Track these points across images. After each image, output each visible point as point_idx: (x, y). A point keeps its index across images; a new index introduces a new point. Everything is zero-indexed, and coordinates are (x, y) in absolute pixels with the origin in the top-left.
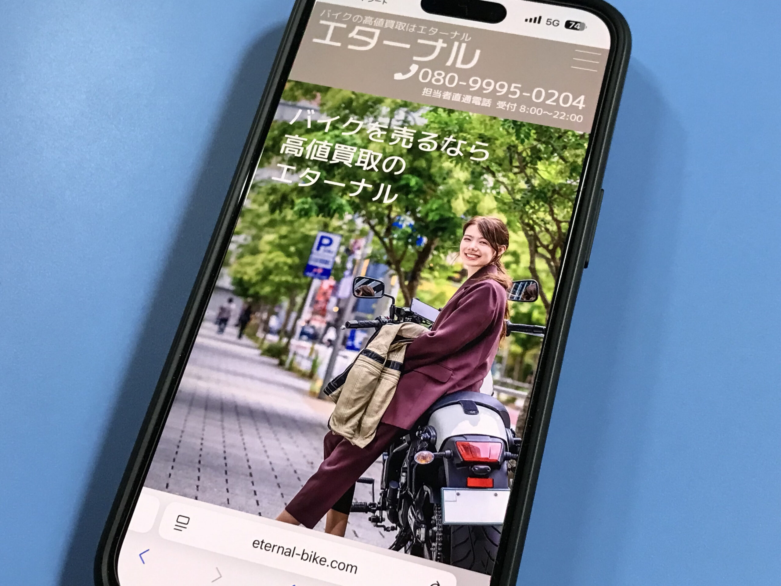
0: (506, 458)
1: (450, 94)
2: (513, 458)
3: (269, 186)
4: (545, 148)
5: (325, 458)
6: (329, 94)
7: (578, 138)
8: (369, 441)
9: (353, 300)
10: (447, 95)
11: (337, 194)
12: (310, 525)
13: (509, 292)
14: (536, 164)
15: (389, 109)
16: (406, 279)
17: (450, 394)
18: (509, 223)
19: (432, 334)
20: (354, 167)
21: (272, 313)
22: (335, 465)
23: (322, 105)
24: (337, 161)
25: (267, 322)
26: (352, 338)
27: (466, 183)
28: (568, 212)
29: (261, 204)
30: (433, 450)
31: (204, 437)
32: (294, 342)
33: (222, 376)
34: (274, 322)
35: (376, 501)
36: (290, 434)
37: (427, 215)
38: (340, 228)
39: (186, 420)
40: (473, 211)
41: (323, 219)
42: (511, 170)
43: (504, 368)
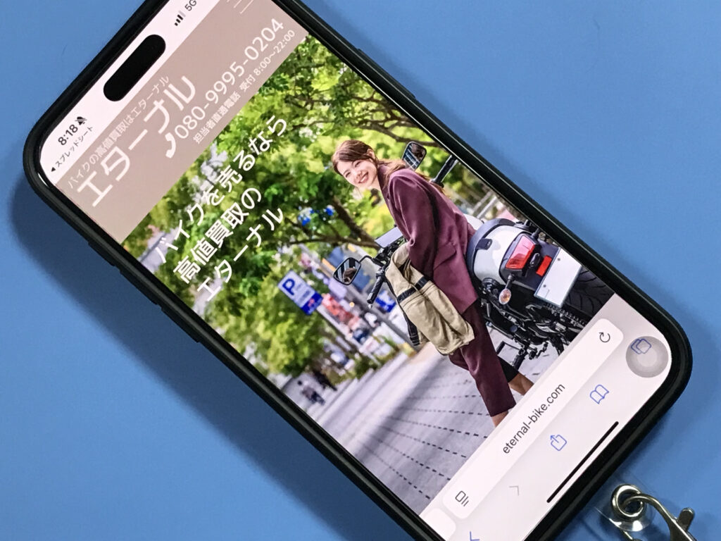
0: (536, 238)
1: (210, 121)
2: (538, 233)
3: (214, 306)
4: (302, 74)
5: (468, 369)
6: (154, 217)
7: (308, 44)
8: (471, 331)
9: (351, 288)
10: (211, 124)
11: (252, 256)
12: (512, 403)
13: (408, 167)
14: (313, 88)
15: (197, 177)
16: (356, 239)
17: (466, 253)
18: (351, 136)
19: (412, 242)
20: (233, 230)
21: (328, 356)
22: (476, 365)
23: (162, 228)
24: (221, 241)
25: (334, 363)
26: (383, 303)
27: (298, 150)
28: (367, 87)
29: (227, 321)
30: (503, 287)
31: (403, 453)
32: (362, 349)
33: (361, 417)
34: (337, 358)
35: (520, 348)
36: (435, 387)
37: (309, 195)
38: (283, 268)
39: (382, 461)
40: (326, 158)
41: (268, 277)
42: (308, 111)
43: (467, 203)
